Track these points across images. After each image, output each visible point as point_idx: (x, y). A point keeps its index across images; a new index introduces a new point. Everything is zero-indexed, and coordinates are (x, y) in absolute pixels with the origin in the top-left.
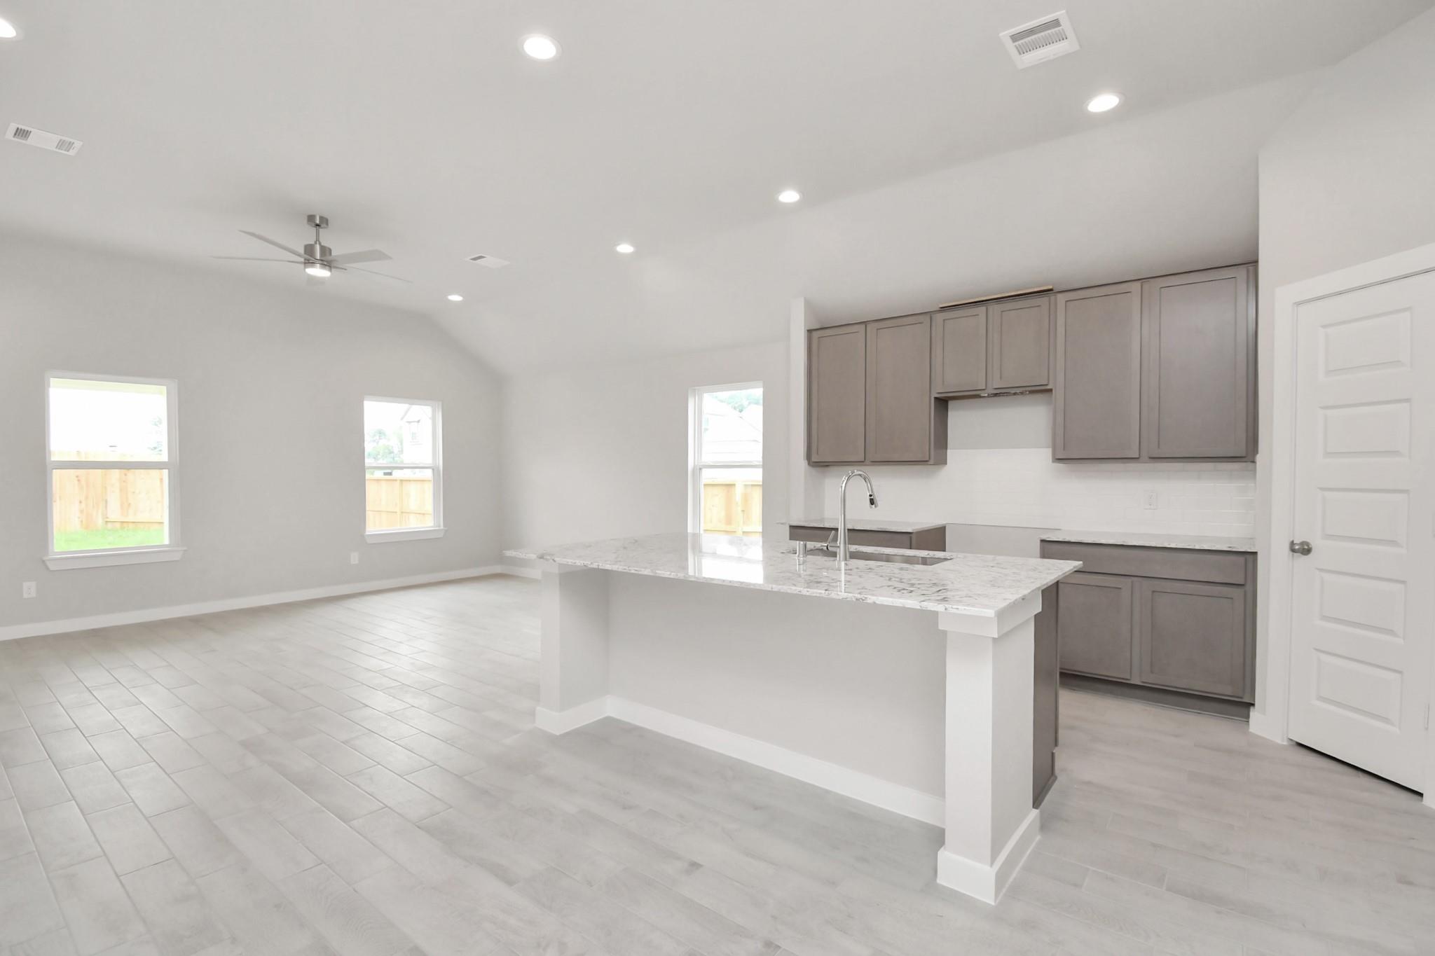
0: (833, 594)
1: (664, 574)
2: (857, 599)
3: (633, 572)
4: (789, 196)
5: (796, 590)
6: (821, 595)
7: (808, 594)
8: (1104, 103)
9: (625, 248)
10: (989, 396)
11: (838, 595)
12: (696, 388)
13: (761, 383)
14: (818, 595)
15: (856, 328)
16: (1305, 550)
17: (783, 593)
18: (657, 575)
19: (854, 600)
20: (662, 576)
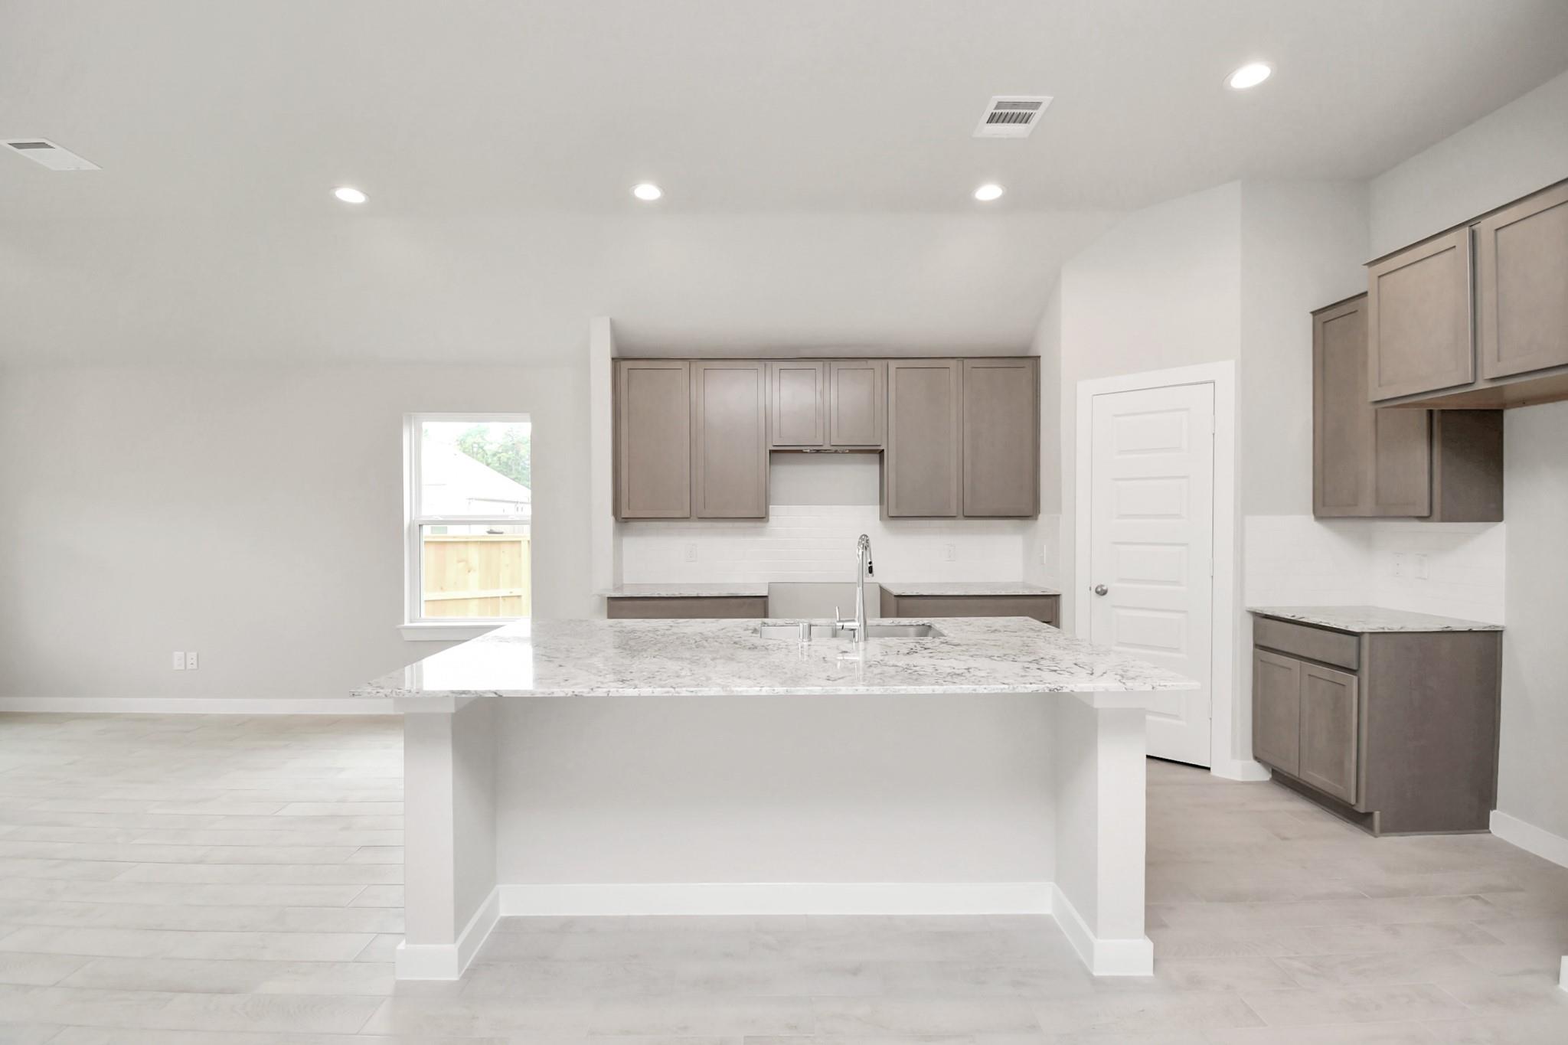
0: (1019, 688)
1: (747, 691)
2: (1050, 690)
3: (684, 694)
4: (647, 192)
5: (968, 688)
6: (1004, 691)
7: (986, 691)
8: (989, 192)
9: (350, 195)
10: (811, 452)
11: (1026, 688)
12: (413, 413)
13: (527, 416)
14: (1000, 691)
15: (678, 365)
16: (1103, 593)
17: (948, 694)
18: (735, 694)
19: (1047, 691)
20: (745, 694)
